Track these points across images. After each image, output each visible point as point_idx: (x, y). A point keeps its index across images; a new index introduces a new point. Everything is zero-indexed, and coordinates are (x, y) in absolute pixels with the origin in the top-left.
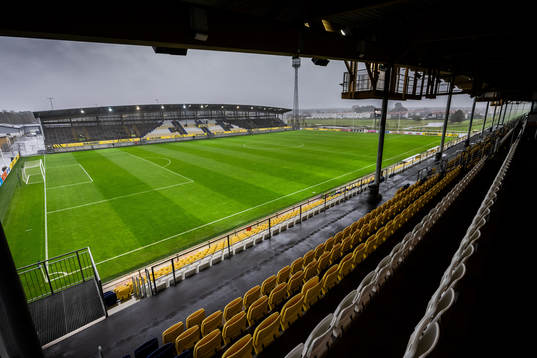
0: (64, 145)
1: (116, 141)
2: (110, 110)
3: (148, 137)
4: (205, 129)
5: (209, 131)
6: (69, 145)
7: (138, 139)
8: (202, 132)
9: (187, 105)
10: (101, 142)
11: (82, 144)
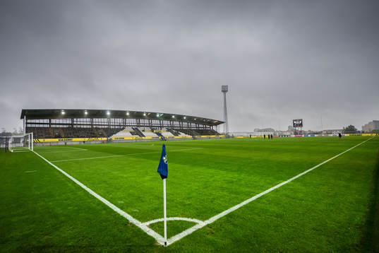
0: (41, 140)
1: (87, 139)
2: (86, 113)
3: (113, 137)
4: (159, 134)
5: (161, 136)
6: (46, 140)
7: (105, 139)
8: (156, 136)
9: (147, 113)
10: (74, 139)
11: (57, 140)
